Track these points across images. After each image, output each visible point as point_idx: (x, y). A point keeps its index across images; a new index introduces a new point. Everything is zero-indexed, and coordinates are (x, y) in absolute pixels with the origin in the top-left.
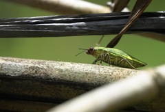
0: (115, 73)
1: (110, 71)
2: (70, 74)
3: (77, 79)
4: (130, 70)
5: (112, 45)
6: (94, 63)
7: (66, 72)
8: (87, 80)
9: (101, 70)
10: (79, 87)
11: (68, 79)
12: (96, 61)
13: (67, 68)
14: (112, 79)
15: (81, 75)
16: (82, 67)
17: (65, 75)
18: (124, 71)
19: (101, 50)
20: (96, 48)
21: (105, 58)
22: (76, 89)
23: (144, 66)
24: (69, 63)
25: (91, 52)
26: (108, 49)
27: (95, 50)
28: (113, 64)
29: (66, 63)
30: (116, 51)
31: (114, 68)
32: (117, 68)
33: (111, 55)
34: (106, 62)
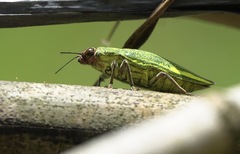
0: (141, 105)
1: (132, 100)
2: (44, 109)
3: (60, 120)
4: (176, 97)
5: (135, 42)
6: (97, 84)
7: (34, 106)
8: (79, 121)
9: (112, 98)
10: (63, 138)
11: (38, 120)
12: (101, 80)
13: (36, 95)
14: (135, 117)
15: (66, 112)
16: (68, 94)
17: (32, 112)
18: (162, 100)
19: (111, 55)
20: (100, 50)
21: (121, 71)
22: (56, 142)
23: (206, 86)
24: (39, 85)
25: (89, 58)
26: (127, 52)
27: (99, 55)
28: (139, 84)
29: (34, 85)
30: (144, 55)
31: (142, 92)
32: (148, 92)
33: (133, 65)
34: (124, 80)
